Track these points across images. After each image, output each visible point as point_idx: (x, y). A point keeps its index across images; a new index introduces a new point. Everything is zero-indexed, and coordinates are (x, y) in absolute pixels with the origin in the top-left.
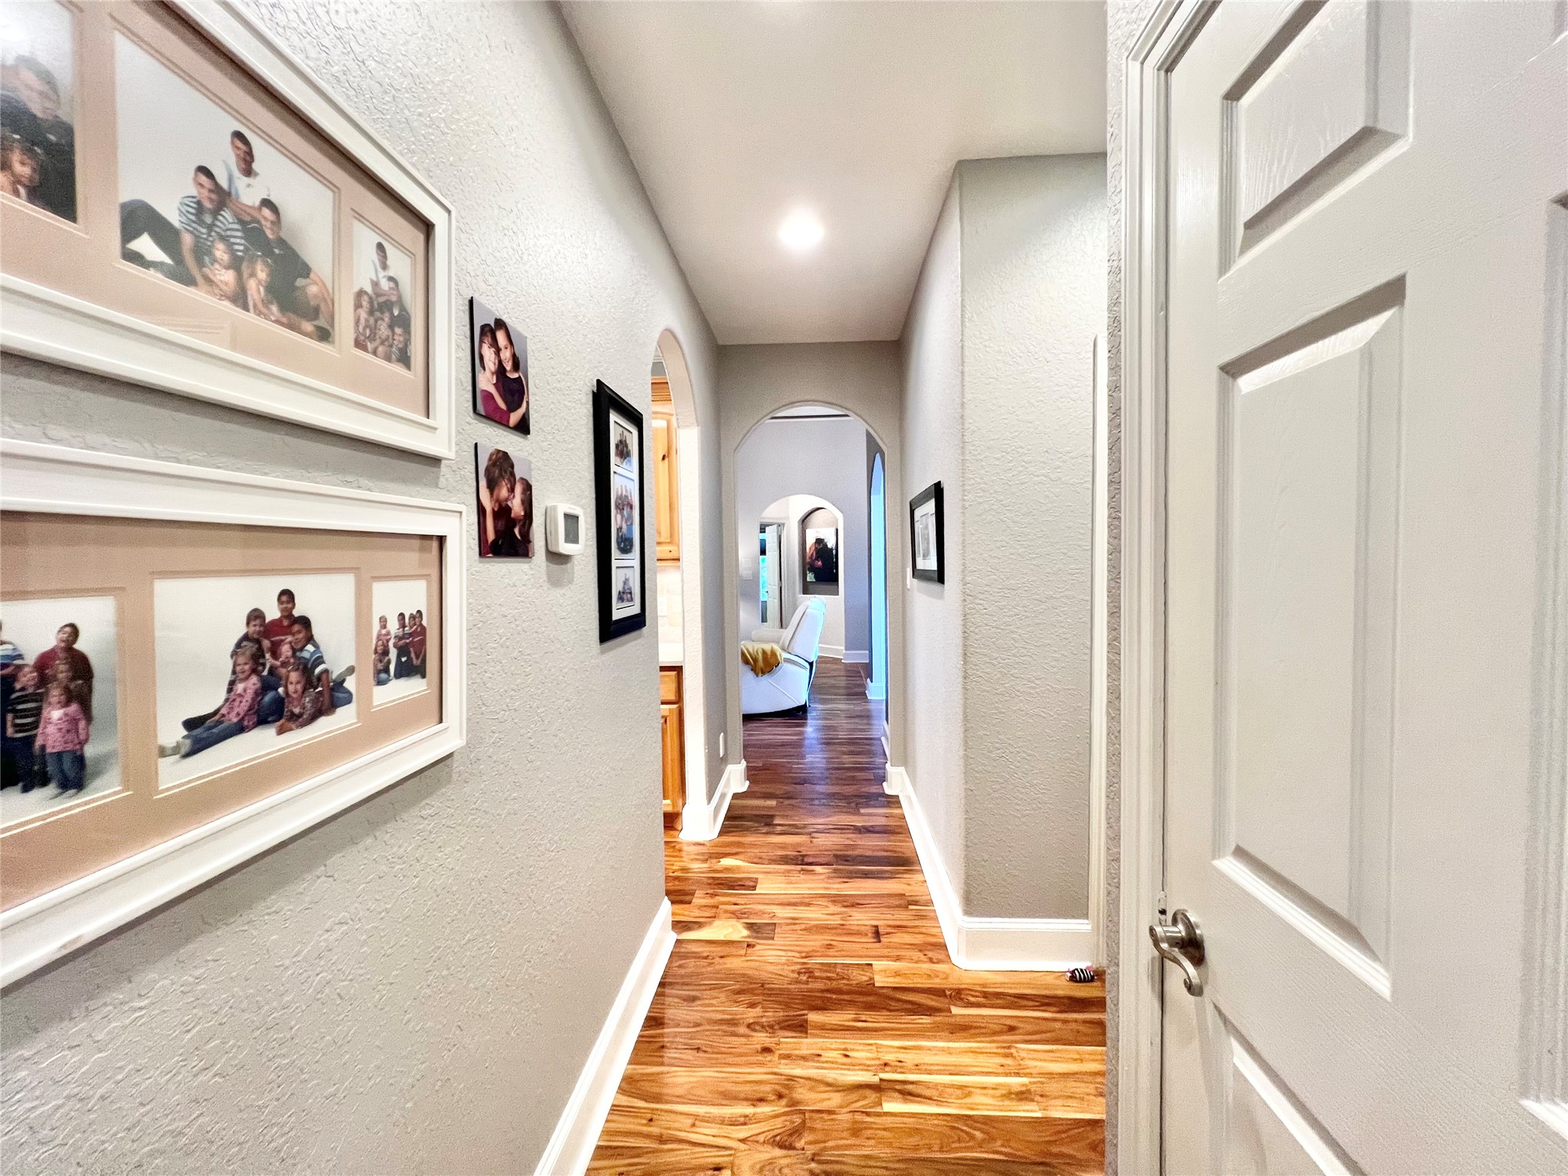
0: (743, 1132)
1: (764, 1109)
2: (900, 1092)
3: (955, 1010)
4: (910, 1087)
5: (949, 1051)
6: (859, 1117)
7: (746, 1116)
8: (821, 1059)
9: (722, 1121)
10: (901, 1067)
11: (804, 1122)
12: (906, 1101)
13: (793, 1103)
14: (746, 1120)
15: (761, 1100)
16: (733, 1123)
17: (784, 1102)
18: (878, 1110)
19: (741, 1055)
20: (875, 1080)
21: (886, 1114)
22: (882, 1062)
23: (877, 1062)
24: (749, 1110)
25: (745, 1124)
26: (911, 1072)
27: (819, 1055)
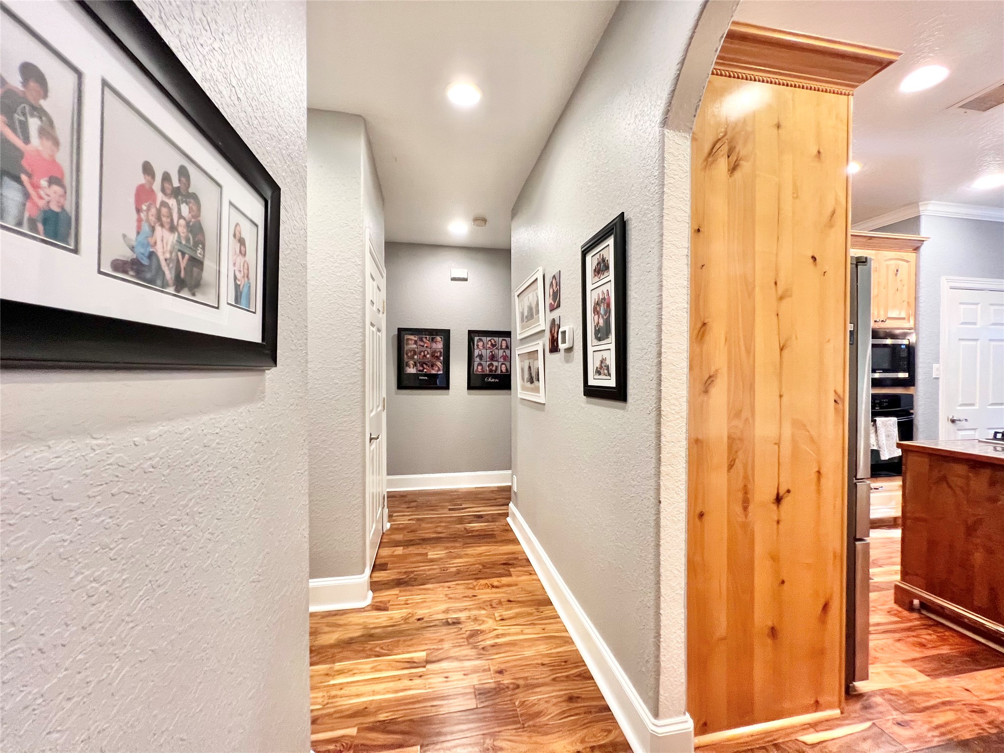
0: (496, 632)
1: (489, 642)
2: (414, 662)
3: (353, 731)
4: (408, 665)
5: (374, 693)
6: (440, 647)
7: (499, 638)
8: (463, 673)
9: (509, 634)
10: (410, 676)
11: (468, 640)
12: (411, 658)
13: (475, 647)
14: (497, 636)
15: (493, 646)
16: (503, 635)
17: (481, 647)
18: (429, 651)
19: (515, 666)
20: (429, 666)
21: (424, 651)
22: (423, 677)
23: (426, 677)
24: (497, 641)
25: (497, 635)
26: (404, 675)
27: (465, 675)
